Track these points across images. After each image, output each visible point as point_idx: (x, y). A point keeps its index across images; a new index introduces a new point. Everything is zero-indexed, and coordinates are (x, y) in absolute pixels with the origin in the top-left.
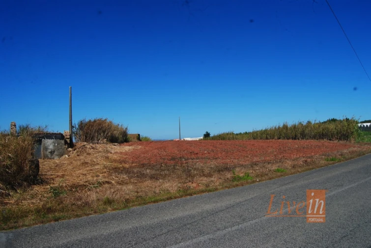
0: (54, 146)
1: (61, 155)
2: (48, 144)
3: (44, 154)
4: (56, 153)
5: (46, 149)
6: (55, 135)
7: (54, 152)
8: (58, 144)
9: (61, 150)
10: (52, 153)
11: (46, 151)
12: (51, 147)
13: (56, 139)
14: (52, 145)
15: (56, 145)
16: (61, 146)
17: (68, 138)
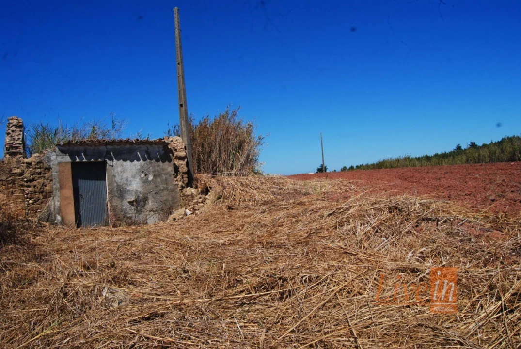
0: (145, 181)
1: (166, 211)
2: (125, 176)
3: (114, 209)
4: (150, 204)
5: (121, 192)
6: (143, 147)
7: (145, 199)
8: (154, 176)
9: (165, 196)
10: (139, 203)
11: (121, 197)
12: (135, 186)
13: (145, 160)
14: (138, 180)
15: (151, 178)
16: (166, 182)
17: (181, 158)
